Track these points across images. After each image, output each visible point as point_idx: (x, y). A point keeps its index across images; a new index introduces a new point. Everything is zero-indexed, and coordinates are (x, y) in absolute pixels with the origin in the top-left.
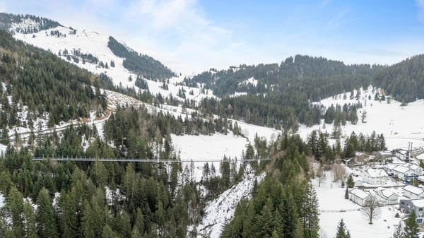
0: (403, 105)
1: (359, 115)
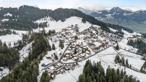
0: (57, 22)
1: (47, 25)
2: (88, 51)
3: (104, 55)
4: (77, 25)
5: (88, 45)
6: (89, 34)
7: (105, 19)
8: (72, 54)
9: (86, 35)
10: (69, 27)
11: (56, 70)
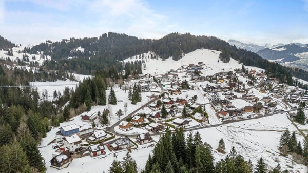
1: (143, 66)
2: (199, 115)
3: (251, 130)
4: (201, 63)
5: (209, 103)
6: (226, 82)
7: (294, 63)
8: (153, 117)
9: (216, 83)
10: (181, 68)
11: (85, 145)
